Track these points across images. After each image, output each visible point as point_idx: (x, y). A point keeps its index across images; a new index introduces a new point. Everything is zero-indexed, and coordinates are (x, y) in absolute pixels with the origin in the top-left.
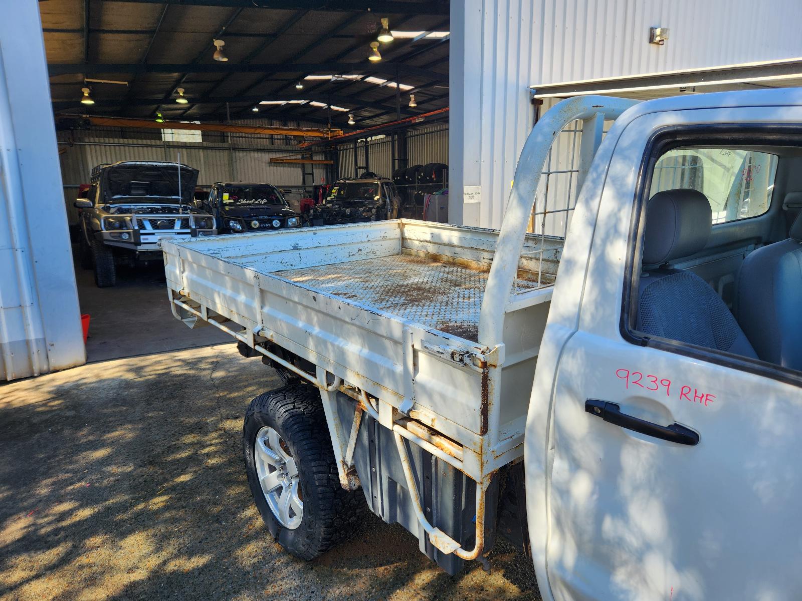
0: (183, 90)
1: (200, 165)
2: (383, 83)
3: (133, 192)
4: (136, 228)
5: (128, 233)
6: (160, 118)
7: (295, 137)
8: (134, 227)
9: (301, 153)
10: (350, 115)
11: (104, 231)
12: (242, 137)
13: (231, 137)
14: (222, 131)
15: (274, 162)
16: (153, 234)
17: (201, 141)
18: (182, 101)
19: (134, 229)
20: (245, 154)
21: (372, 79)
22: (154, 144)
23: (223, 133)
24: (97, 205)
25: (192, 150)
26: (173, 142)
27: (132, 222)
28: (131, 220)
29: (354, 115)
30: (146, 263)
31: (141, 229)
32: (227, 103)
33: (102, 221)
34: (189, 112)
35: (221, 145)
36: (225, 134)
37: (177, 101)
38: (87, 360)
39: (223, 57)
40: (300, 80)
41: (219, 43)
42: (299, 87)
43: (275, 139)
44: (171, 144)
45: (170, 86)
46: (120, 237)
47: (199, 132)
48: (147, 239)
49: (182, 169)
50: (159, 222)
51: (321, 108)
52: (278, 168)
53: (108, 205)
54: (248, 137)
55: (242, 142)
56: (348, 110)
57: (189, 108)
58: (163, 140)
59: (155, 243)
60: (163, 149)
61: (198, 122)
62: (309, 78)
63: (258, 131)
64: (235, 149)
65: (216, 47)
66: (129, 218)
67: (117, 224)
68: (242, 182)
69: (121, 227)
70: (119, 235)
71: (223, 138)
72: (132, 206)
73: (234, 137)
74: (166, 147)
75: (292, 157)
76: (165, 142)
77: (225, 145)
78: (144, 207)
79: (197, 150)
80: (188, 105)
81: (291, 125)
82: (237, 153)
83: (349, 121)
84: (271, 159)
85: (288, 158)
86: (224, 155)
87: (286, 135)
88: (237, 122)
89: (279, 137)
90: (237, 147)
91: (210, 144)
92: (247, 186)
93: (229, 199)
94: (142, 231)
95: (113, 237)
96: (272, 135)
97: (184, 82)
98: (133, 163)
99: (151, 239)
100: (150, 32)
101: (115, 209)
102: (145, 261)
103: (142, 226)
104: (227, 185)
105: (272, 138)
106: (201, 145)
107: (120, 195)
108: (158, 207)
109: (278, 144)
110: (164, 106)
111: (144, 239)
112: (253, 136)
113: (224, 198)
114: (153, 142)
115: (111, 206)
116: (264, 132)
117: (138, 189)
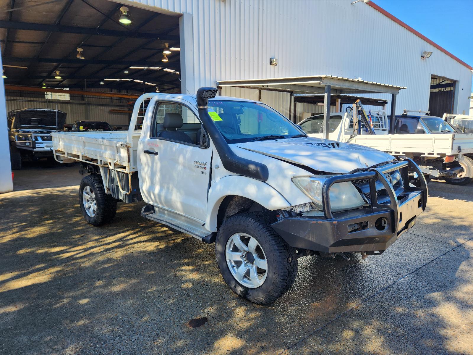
0: (59, 72)
1: (68, 111)
2: (173, 72)
3: (32, 123)
4: (34, 140)
5: (30, 142)
6: (44, 86)
7: (124, 98)
8: (32, 140)
9: (128, 107)
10: (157, 88)
11: (17, 141)
12: (94, 98)
13: (87, 97)
14: (83, 94)
15: (111, 112)
16: (42, 143)
17: (69, 99)
18: (58, 78)
19: (32, 141)
20: (95, 107)
21: (167, 70)
22: (40, 100)
23: (83, 95)
24: (12, 130)
25: (64, 104)
26: (52, 100)
27: (31, 137)
28: (31, 136)
29: (159, 88)
30: (38, 158)
31: (36, 141)
32: (85, 79)
33: (16, 136)
34: (62, 83)
35: (81, 102)
36: (84, 96)
37: (55, 77)
38: (14, 189)
39: (82, 57)
40: (127, 68)
41: (79, 50)
42: (126, 72)
43: (113, 99)
44: (51, 101)
45: (51, 69)
46: (25, 144)
47: (68, 95)
48: (39, 145)
49: (58, 113)
50: (45, 138)
51: (140, 83)
52: (115, 115)
53: (18, 130)
54: (98, 98)
55: (93, 101)
56: (156, 85)
57: (62, 81)
58: (46, 98)
59: (43, 147)
60: (46, 103)
61: (68, 89)
62: (132, 67)
63: (103, 95)
64: (89, 104)
65: (78, 51)
66: (30, 136)
67: (24, 138)
68: (90, 121)
69: (25, 140)
70: (24, 143)
71: (83, 98)
72: (31, 130)
73: (88, 97)
74: (48, 102)
75: (122, 110)
76: (47, 99)
77: (83, 102)
78: (37, 131)
79: (66, 105)
80: (62, 79)
81: (123, 92)
82: (90, 107)
83: (157, 91)
84: (110, 110)
85: (120, 110)
86: (83, 107)
87: (120, 98)
88: (91, 90)
89: (116, 98)
90: (90, 103)
91: (74, 101)
92: (93, 123)
93: (83, 129)
94: (36, 142)
95: (21, 144)
96: (112, 97)
97: (60, 67)
98: (33, 109)
99: (41, 145)
100: (42, 43)
101: (22, 132)
102: (37, 157)
103: (37, 139)
104: (83, 122)
105: (112, 99)
106: (69, 102)
107: (25, 125)
108: (45, 131)
109: (115, 102)
110: (48, 79)
111: (38, 145)
112: (100, 97)
113: (80, 128)
114: (40, 99)
115: (20, 130)
116: (107, 95)
117: (34, 122)
